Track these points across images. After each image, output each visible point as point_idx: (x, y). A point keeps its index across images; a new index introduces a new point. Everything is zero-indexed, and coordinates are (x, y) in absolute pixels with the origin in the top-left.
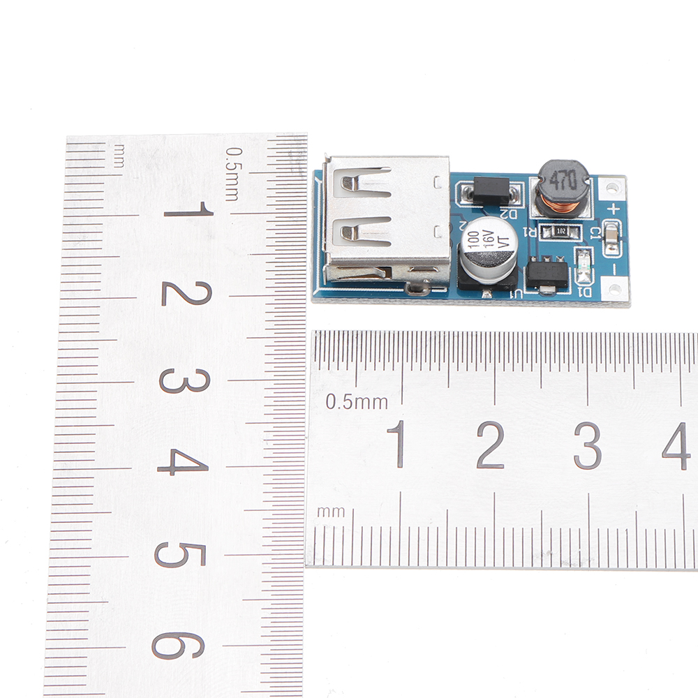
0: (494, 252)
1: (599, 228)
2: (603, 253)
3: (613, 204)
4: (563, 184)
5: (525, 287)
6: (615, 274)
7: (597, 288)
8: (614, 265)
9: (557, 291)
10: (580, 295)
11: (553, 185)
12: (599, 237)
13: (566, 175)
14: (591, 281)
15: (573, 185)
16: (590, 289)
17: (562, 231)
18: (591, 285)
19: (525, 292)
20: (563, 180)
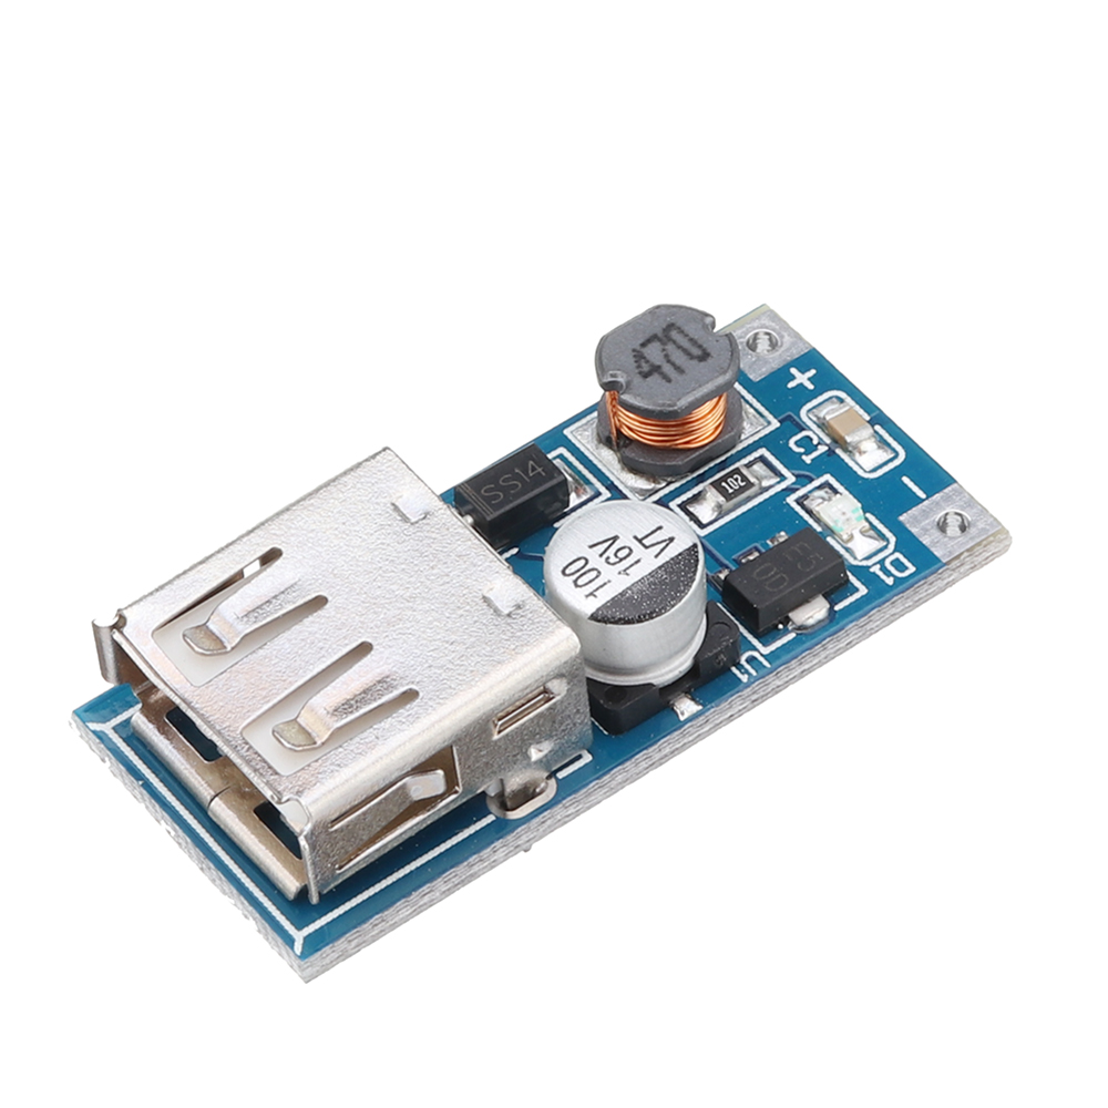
0: (656, 571)
1: (804, 433)
2: (860, 472)
3: (793, 371)
4: (673, 364)
5: (755, 642)
6: (922, 495)
7: (909, 545)
8: (906, 480)
9: (832, 604)
10: (890, 581)
11: (655, 378)
12: (822, 449)
13: (664, 344)
14: (888, 540)
15: (696, 352)
16: (898, 555)
17: (734, 484)
18: (891, 547)
19: (766, 651)
20: (666, 356)
